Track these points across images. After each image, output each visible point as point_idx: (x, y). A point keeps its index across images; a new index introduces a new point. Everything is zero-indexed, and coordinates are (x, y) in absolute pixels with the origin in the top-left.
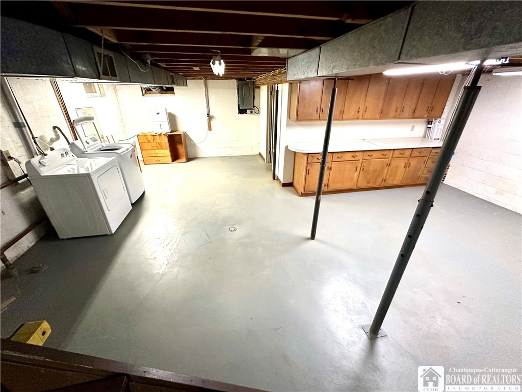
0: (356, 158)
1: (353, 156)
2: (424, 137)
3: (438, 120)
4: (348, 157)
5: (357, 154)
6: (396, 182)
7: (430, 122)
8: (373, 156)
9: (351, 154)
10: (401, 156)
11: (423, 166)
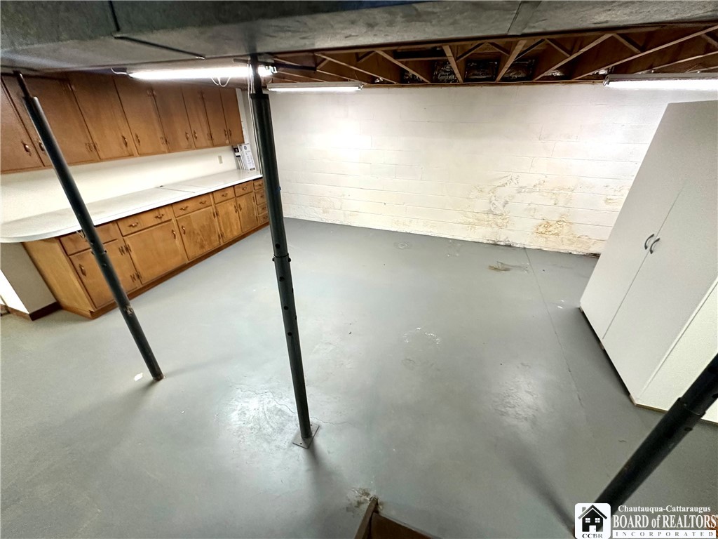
0: (165, 219)
1: (157, 217)
2: (239, 168)
3: (243, 146)
4: (150, 220)
5: (162, 212)
6: (236, 233)
7: (235, 150)
8: (188, 209)
9: (151, 215)
10: (224, 198)
11: (254, 204)
